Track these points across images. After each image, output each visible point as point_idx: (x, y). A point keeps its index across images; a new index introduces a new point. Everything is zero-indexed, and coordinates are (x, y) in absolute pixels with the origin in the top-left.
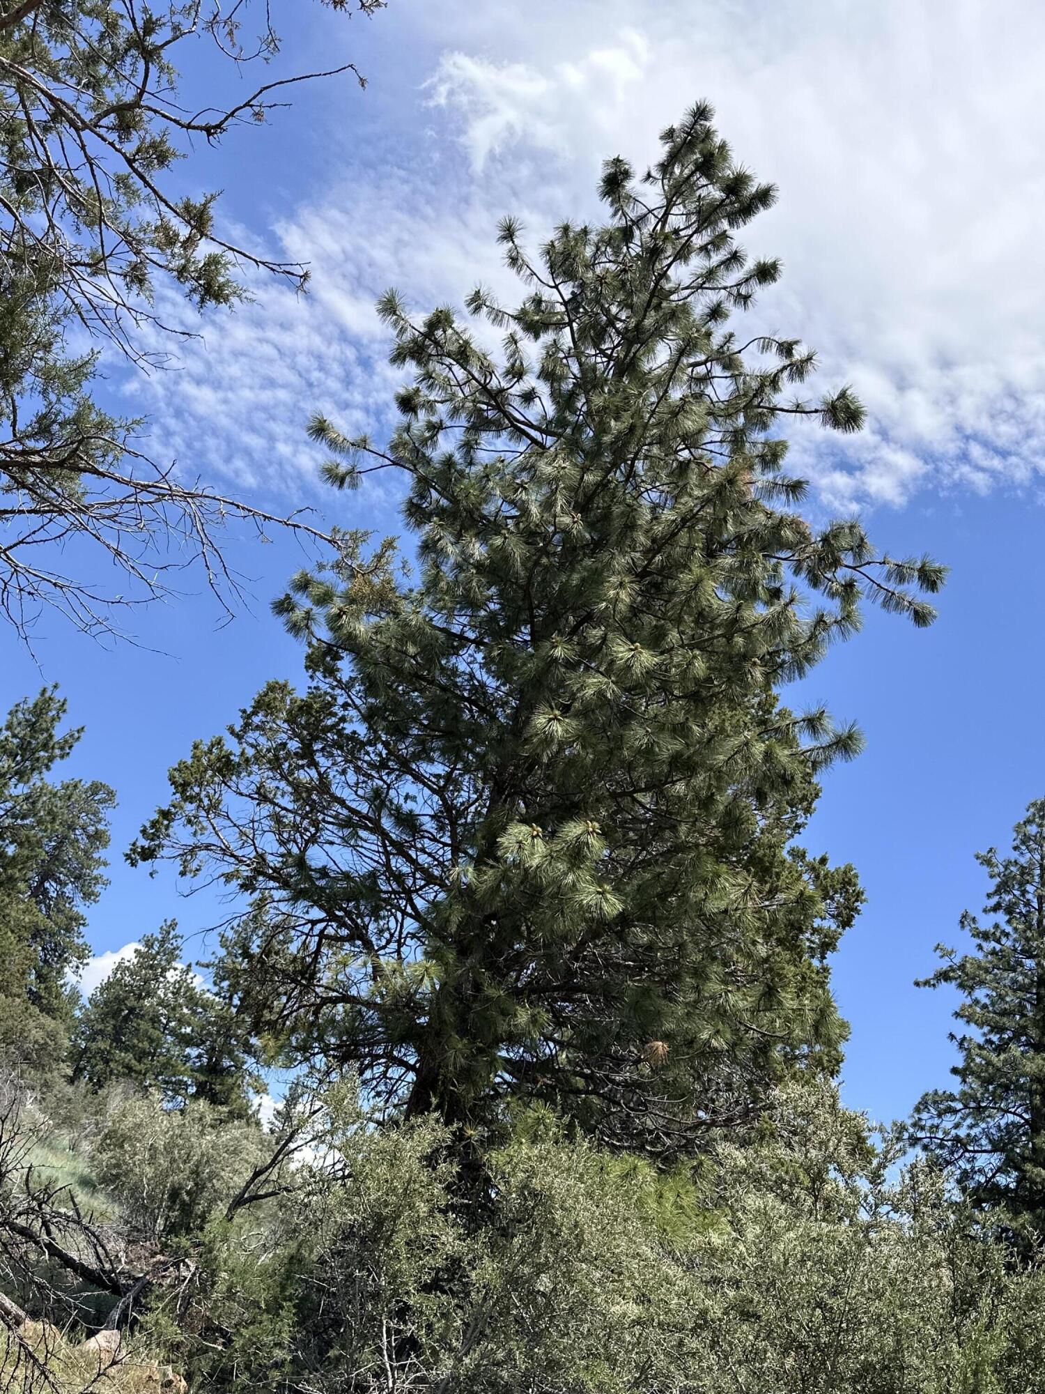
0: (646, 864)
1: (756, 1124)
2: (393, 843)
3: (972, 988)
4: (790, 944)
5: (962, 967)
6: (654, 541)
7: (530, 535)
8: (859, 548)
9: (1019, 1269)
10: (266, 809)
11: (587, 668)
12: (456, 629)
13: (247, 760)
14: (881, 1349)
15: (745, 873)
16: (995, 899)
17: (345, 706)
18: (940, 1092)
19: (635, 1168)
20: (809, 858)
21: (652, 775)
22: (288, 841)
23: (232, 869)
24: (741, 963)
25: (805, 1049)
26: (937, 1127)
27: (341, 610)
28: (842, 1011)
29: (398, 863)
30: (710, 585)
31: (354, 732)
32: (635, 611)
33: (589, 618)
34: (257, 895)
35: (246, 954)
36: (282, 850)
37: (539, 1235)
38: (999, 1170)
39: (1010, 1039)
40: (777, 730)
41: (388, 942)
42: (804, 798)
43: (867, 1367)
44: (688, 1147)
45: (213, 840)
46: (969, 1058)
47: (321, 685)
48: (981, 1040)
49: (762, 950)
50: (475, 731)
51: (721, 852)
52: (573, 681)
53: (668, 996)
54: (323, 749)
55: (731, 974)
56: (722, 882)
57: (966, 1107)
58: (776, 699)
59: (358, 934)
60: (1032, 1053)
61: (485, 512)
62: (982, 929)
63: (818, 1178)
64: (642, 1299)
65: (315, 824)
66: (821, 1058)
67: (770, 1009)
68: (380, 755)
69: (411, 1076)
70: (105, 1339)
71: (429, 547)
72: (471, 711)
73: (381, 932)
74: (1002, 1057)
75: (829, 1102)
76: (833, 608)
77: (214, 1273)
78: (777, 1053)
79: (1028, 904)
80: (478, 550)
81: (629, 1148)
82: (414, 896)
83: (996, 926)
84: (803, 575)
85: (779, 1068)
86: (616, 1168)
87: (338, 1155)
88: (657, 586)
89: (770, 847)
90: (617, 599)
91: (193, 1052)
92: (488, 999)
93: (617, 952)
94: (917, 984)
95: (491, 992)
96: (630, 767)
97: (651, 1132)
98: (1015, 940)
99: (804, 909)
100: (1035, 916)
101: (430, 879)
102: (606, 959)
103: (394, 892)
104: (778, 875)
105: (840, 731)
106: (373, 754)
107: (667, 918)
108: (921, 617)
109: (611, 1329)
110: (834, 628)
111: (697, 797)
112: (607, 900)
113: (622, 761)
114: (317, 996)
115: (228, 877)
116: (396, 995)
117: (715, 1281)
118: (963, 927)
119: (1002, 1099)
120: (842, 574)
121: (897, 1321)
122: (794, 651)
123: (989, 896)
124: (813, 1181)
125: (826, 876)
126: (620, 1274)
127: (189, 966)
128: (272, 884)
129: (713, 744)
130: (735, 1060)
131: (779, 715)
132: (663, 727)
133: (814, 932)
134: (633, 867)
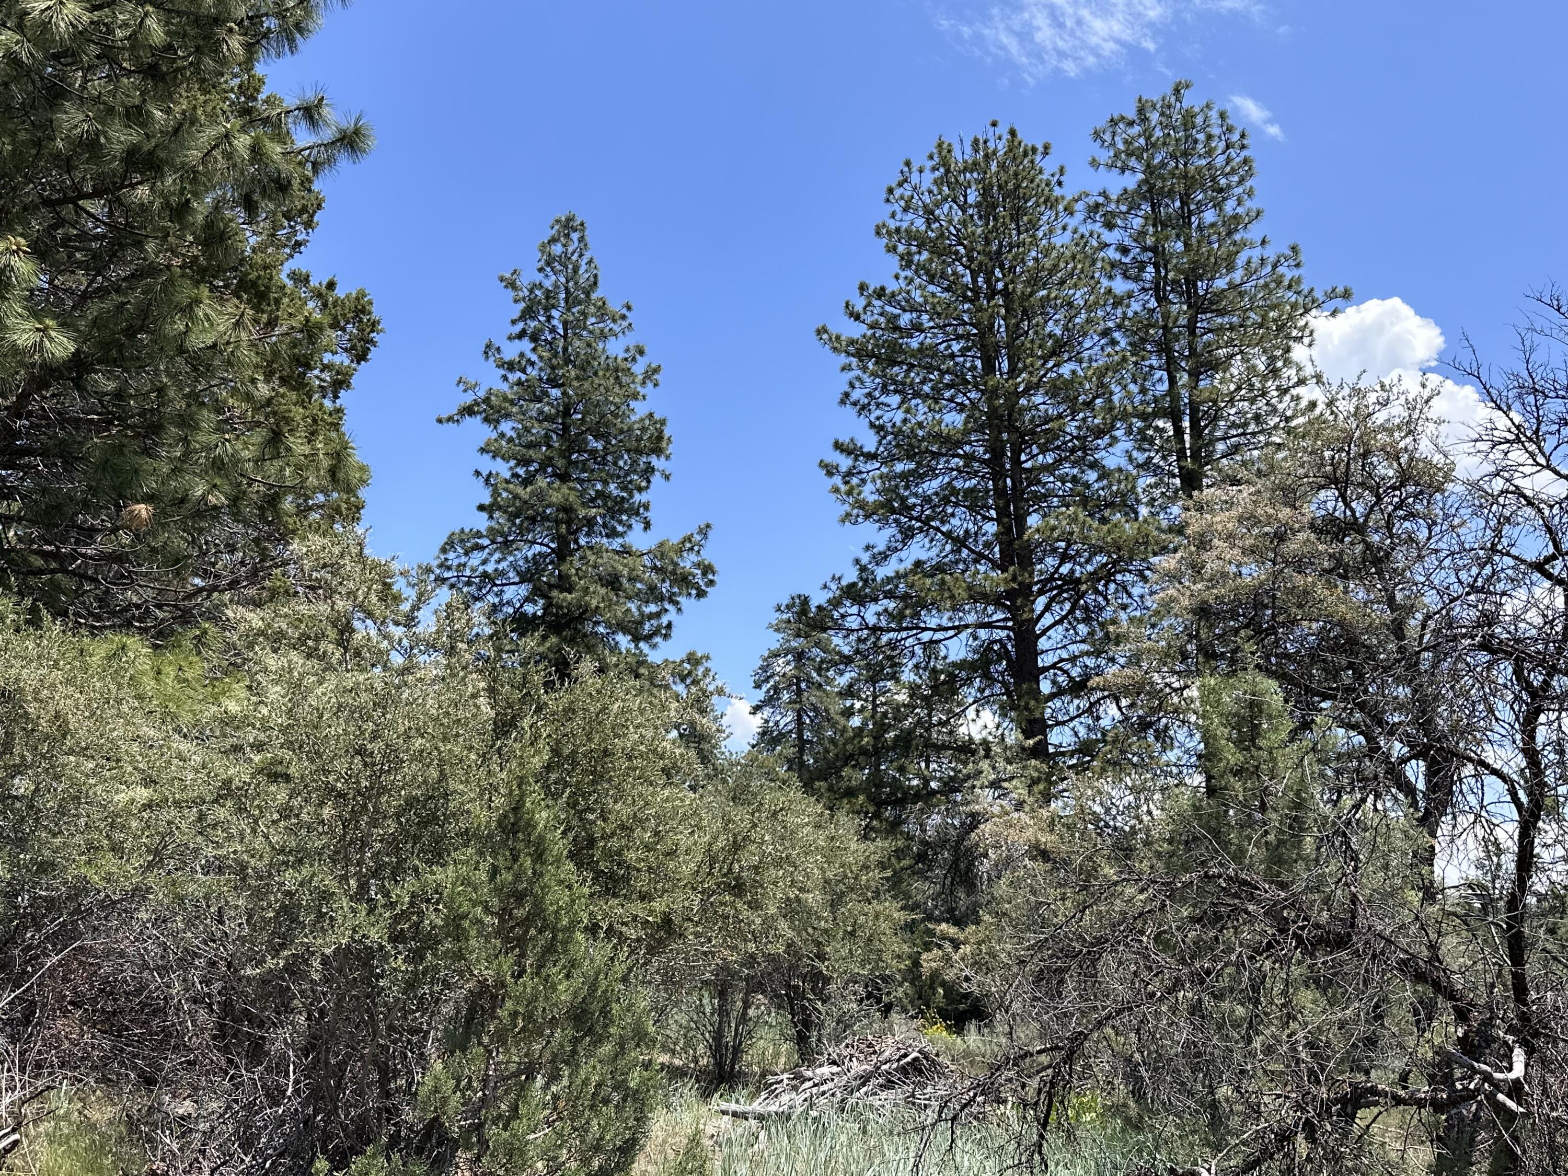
0: (102, 293)
1: (267, 583)
3: (498, 421)
4: (297, 383)
5: (487, 400)
9: (557, 685)
14: (425, 782)
15: (236, 301)
16: (521, 325)
18: (467, 530)
19: (123, 647)
20: (314, 283)
21: (101, 176)
24: (238, 406)
25: (321, 498)
26: (464, 565)
28: (358, 456)
38: (527, 600)
39: (536, 471)
40: (266, 121)
42: (304, 209)
43: (411, 802)
44: (186, 618)
46: (496, 494)
48: (507, 475)
49: (263, 390)
51: (203, 274)
53: (147, 452)
55: (226, 421)
56: (204, 309)
57: (493, 542)
58: (262, 81)
60: (557, 483)
62: (507, 359)
63: (345, 630)
64: (149, 782)
66: (339, 506)
67: (278, 456)
74: (529, 489)
75: (354, 550)
78: (288, 504)
79: (553, 330)
81: (113, 626)
83: (522, 355)
85: (290, 521)
86: (99, 650)
89: (266, 268)
93: (75, 403)
94: (440, 421)
96: (67, 165)
97: (138, 607)
98: (541, 369)
99: (312, 338)
100: (561, 343)
102: (60, 414)
104: (277, 301)
105: (344, 125)
107: (138, 358)
109: (115, 821)
111: (167, 205)
112: (51, 339)
113: (57, 155)
117: (237, 749)
118: (487, 358)
119: (529, 531)
121: (440, 753)
122: (281, 16)
123: (514, 322)
124: (342, 633)
125: (335, 304)
126: (118, 761)
129: (184, 133)
130: (237, 516)
131: (266, 101)
132: (110, 110)
133: (325, 368)
134: (85, 297)
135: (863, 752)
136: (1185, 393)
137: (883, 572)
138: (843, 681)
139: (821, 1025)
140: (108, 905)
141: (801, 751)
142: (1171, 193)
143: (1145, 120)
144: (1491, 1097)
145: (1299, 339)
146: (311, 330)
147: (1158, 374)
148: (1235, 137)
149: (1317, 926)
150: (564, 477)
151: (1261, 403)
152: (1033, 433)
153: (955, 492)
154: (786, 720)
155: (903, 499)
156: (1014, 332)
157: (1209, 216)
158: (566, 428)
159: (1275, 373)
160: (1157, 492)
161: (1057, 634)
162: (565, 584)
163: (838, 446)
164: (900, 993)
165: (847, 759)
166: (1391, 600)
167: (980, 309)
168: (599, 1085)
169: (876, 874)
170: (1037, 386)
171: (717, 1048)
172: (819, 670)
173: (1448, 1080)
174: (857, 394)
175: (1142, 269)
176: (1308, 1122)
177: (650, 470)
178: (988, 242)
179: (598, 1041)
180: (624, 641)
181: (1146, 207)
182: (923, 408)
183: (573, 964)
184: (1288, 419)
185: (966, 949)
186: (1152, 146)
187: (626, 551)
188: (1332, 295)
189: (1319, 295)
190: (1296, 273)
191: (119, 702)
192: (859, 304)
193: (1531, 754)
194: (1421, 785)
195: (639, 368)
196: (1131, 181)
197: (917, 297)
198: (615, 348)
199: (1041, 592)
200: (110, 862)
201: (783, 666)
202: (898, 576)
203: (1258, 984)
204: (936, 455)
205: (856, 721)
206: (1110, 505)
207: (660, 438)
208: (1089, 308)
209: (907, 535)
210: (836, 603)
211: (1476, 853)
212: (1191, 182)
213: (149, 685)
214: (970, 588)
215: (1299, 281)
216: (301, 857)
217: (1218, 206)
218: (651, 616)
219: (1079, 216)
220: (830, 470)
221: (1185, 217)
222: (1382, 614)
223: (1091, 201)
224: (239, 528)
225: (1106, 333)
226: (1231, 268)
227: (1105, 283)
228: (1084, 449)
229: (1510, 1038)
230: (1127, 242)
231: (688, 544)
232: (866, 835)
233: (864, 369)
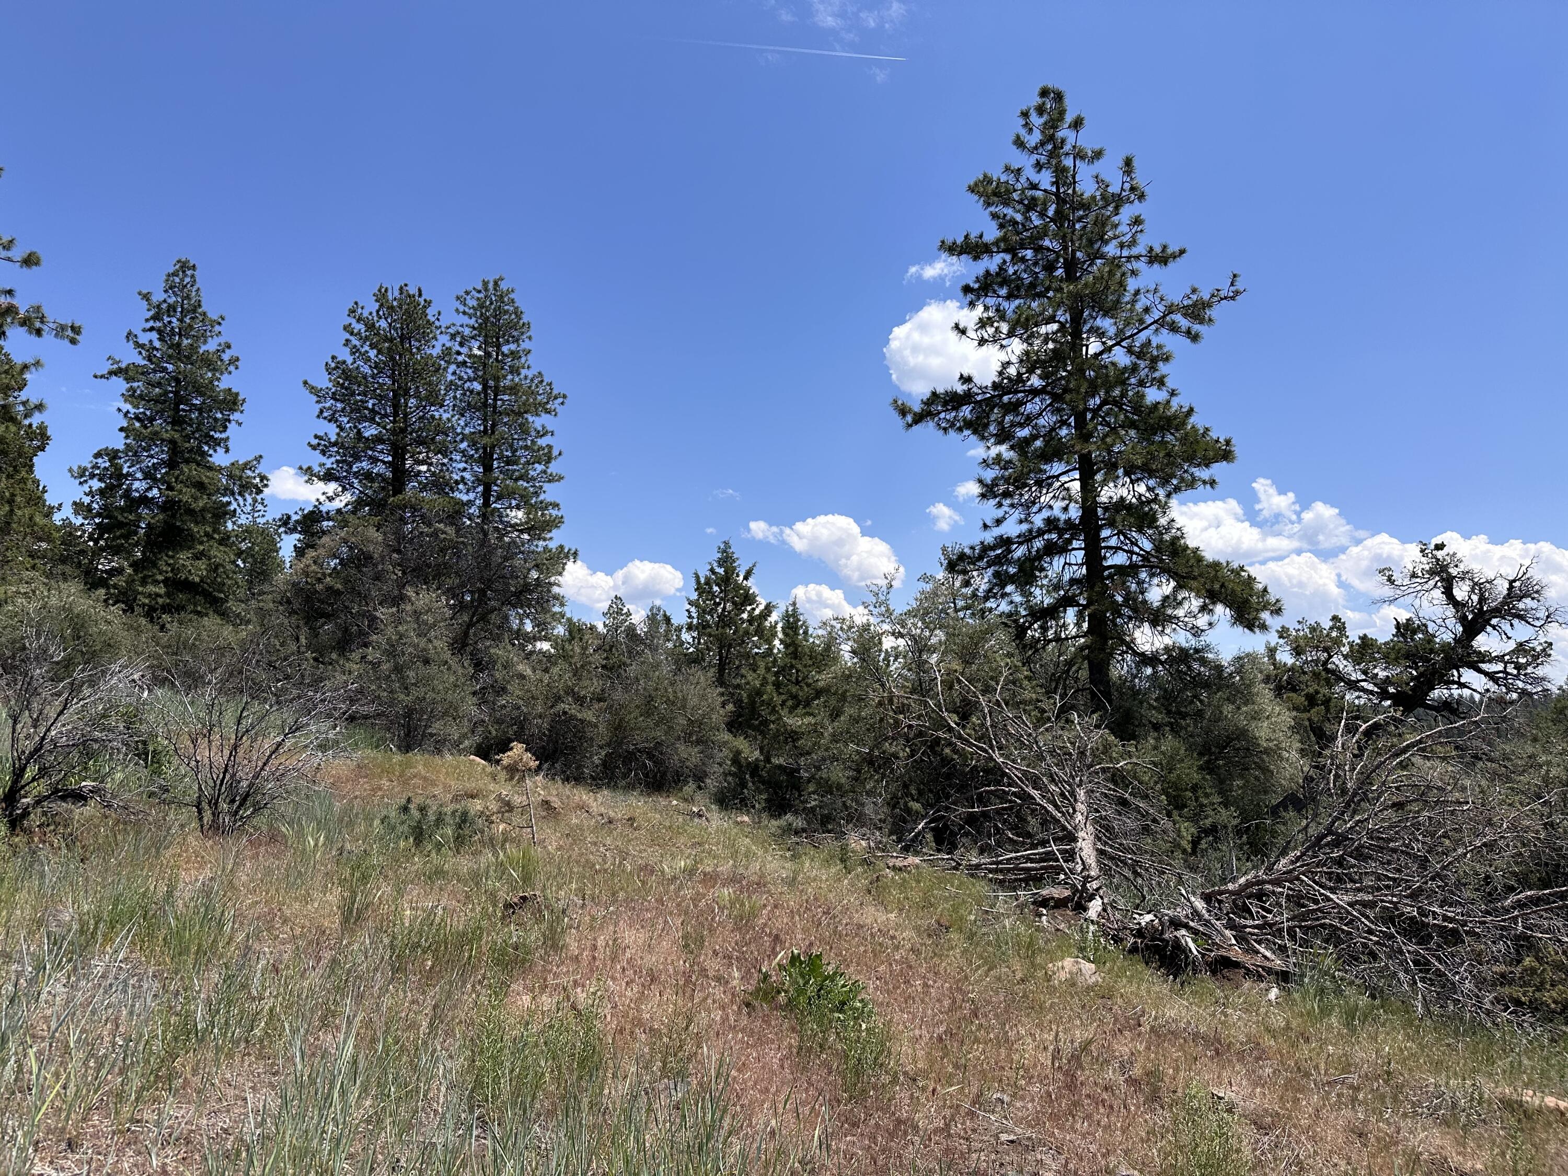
143: (486, 290)
163: (317, 437)
177: (228, 420)
187: (211, 465)
192: (331, 365)
195: (226, 357)
198: (211, 343)
207: (235, 402)
231: (246, 466)
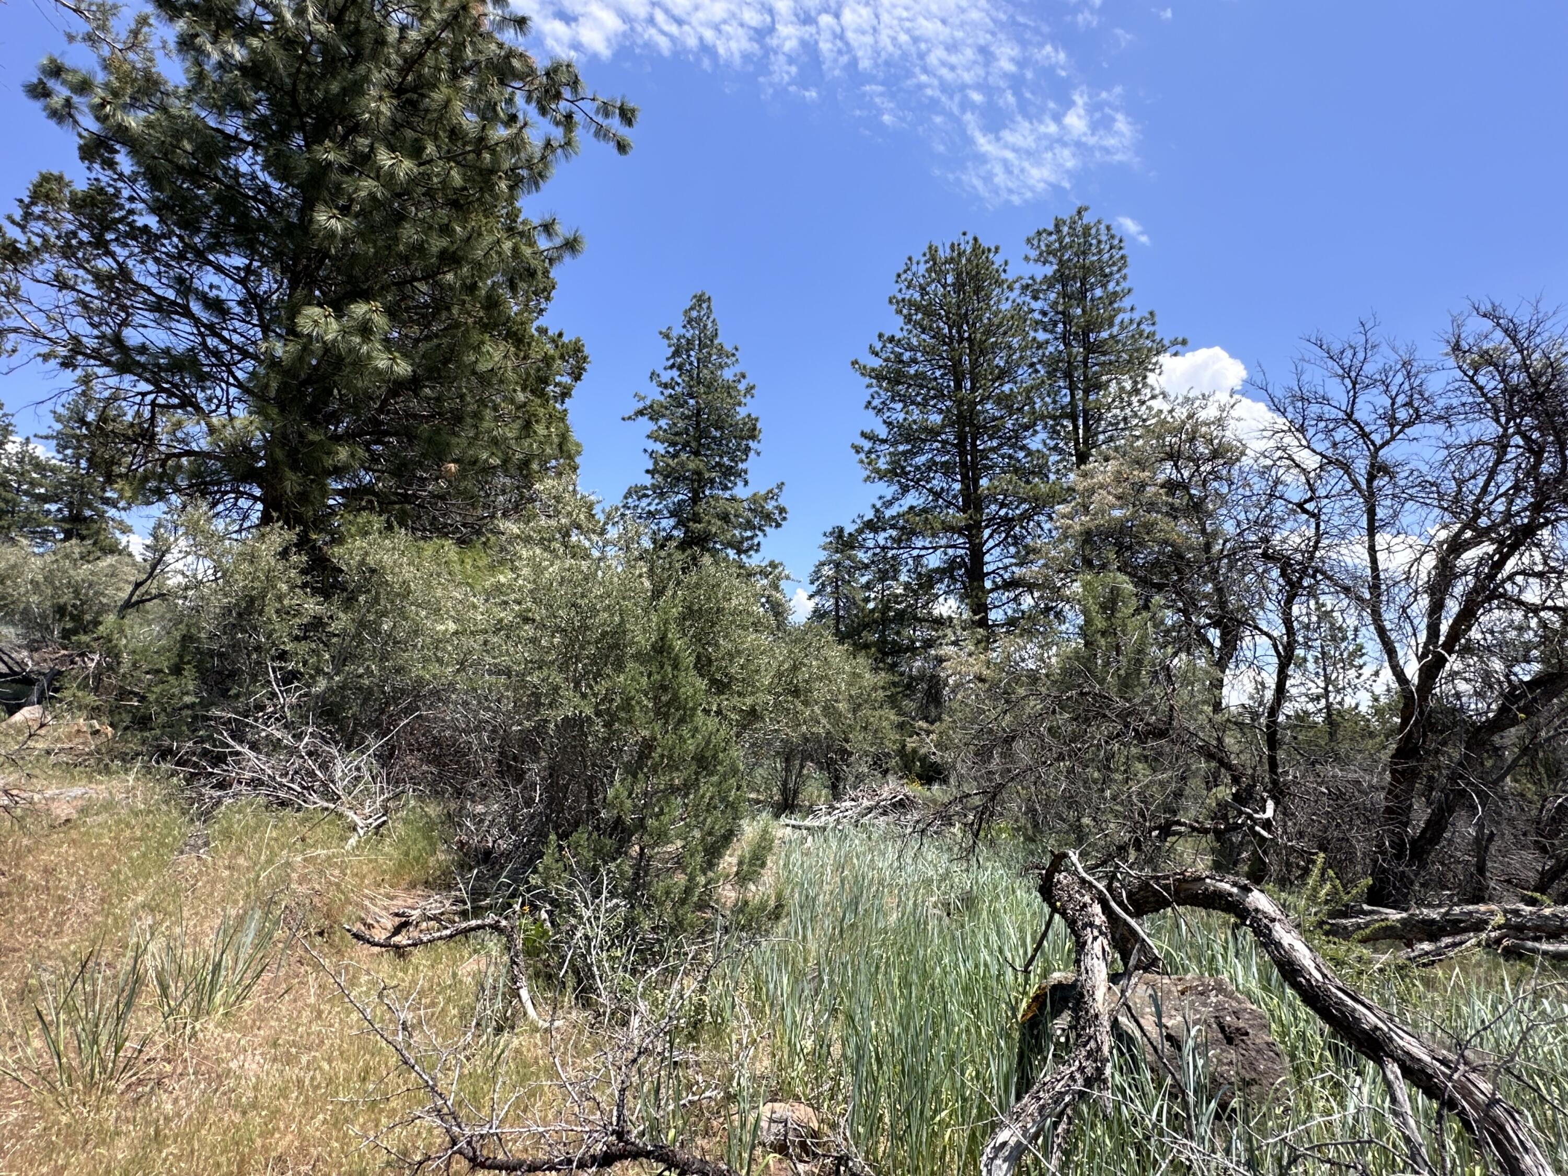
0: (427, 339)
1: (524, 511)
2: (204, 325)
3: (658, 419)
4: (540, 393)
5: (651, 407)
6: (405, 61)
7: (289, 42)
8: (574, 83)
10: (69, 296)
11: (361, 173)
12: (230, 130)
13: (36, 249)
14: (612, 624)
15: (505, 343)
16: (672, 361)
17: (131, 199)
18: (639, 485)
19: (443, 548)
20: (550, 333)
21: (426, 268)
22: (100, 324)
23: (45, 350)
24: (506, 407)
25: (554, 462)
26: (638, 506)
27: (103, 99)
28: (575, 435)
29: (212, 342)
30: (458, 105)
31: (146, 226)
32: (396, 126)
33: (356, 129)
34: (79, 372)
35: (83, 422)
36: (96, 332)
37: (378, 593)
38: (674, 528)
39: (680, 449)
40: (522, 234)
41: (218, 406)
42: (545, 289)
43: (604, 634)
44: (478, 532)
45: (20, 323)
46: (656, 463)
47: (101, 177)
48: (663, 452)
49: (521, 397)
50: (263, 226)
51: (486, 327)
52: (348, 184)
53: (454, 433)
54: (117, 240)
55: (499, 416)
56: (487, 348)
57: (654, 492)
58: (519, 210)
59: (187, 402)
60: (693, 457)
61: (240, 15)
62: (663, 381)
63: (567, 534)
65: (123, 308)
67: (529, 436)
68: (177, 247)
69: (259, 506)
70: (28, 714)
71: (186, 43)
72: (258, 210)
73: (209, 400)
74: (676, 461)
75: (571, 489)
76: (558, 134)
77: (117, 656)
78: (535, 466)
79: (691, 364)
80: (239, 54)
81: (437, 536)
82: (234, 369)
83: (672, 379)
84: (534, 104)
85: (536, 475)
86: (429, 549)
87: (208, 563)
88: (414, 104)
89: (522, 324)
90: (378, 113)
91: (53, 507)
92: (312, 443)
93: (414, 405)
94: (624, 419)
95: (313, 437)
96: (406, 261)
97: (451, 525)
98: (683, 388)
99: (549, 366)
100: (695, 372)
101: (245, 354)
102: (406, 412)
103: (213, 365)
104: (529, 344)
105: (567, 235)
106: (169, 246)
107: (449, 378)
108: (622, 147)
109: (438, 642)
110: (559, 151)
111: (464, 285)
112: (397, 364)
113: (399, 255)
114: (160, 452)
115: (46, 357)
116: (233, 447)
118: (652, 381)
119: (675, 486)
120: (563, 106)
121: (620, 607)
122: (530, 168)
123: (667, 359)
124: (564, 537)
125: (562, 345)
127: (28, 439)
128: (92, 362)
129: (473, 241)
130: (507, 473)
131: (523, 223)
132: (431, 227)
133: (556, 385)
134: (417, 341)
135: (875, 621)
136: (1080, 404)
137: (888, 513)
138: (864, 580)
139: (846, 779)
140: (435, 693)
141: (838, 623)
142: (1074, 278)
143: (1059, 231)
144: (1251, 828)
145: (1153, 370)
146: (548, 360)
147: (1064, 391)
148: (1116, 242)
149: (1147, 724)
150: (697, 453)
151: (1128, 411)
152: (985, 427)
153: (935, 464)
154: (829, 604)
155: (903, 468)
156: (975, 364)
157: (1098, 292)
158: (698, 424)
159: (1137, 392)
160: (1061, 466)
161: (997, 552)
162: (696, 519)
163: (863, 434)
164: (893, 762)
165: (866, 626)
166: (1203, 531)
167: (953, 350)
168: (711, 798)
169: (881, 693)
170: (989, 398)
171: (784, 790)
172: (849, 573)
173: (1225, 818)
174: (876, 402)
175: (1055, 325)
176: (1137, 839)
177: (747, 449)
178: (959, 308)
179: (711, 774)
180: (732, 553)
181: (1059, 287)
182: (916, 412)
183: (696, 730)
184: (1144, 421)
185: (933, 736)
186: (1063, 248)
187: (733, 499)
188: (1174, 343)
189: (1166, 342)
190: (1152, 329)
191: (439, 575)
192: (878, 346)
193: (1288, 622)
194: (1217, 643)
195: (742, 387)
196: (1050, 270)
197: (915, 342)
198: (728, 374)
199: (987, 526)
200: (435, 668)
201: (828, 571)
202: (899, 515)
203: (1110, 757)
204: (924, 441)
205: (871, 605)
206: (1033, 473)
207: (754, 429)
208: (1022, 349)
209: (905, 490)
210: (860, 531)
211: (1250, 688)
212: (1087, 270)
213: (457, 567)
214: (943, 522)
215: (1154, 334)
216: (541, 665)
217: (1104, 286)
218: (748, 538)
219: (1017, 292)
220: (858, 449)
221: (1083, 293)
222: (1197, 539)
223: (1024, 282)
224: (508, 481)
225: (1032, 365)
226: (1111, 325)
227: (1032, 334)
228: (1017, 438)
229: (1265, 795)
230: (1046, 308)
231: (770, 495)
232: (876, 670)
233: (881, 387)
